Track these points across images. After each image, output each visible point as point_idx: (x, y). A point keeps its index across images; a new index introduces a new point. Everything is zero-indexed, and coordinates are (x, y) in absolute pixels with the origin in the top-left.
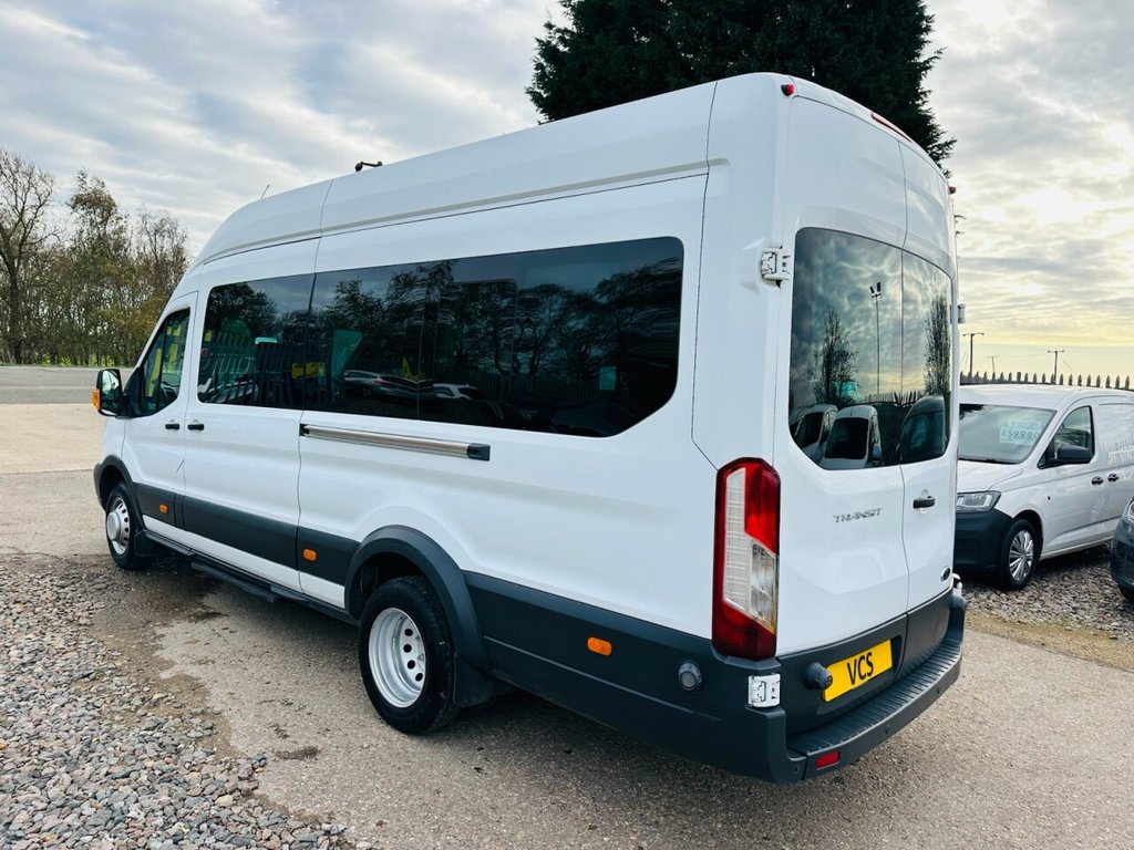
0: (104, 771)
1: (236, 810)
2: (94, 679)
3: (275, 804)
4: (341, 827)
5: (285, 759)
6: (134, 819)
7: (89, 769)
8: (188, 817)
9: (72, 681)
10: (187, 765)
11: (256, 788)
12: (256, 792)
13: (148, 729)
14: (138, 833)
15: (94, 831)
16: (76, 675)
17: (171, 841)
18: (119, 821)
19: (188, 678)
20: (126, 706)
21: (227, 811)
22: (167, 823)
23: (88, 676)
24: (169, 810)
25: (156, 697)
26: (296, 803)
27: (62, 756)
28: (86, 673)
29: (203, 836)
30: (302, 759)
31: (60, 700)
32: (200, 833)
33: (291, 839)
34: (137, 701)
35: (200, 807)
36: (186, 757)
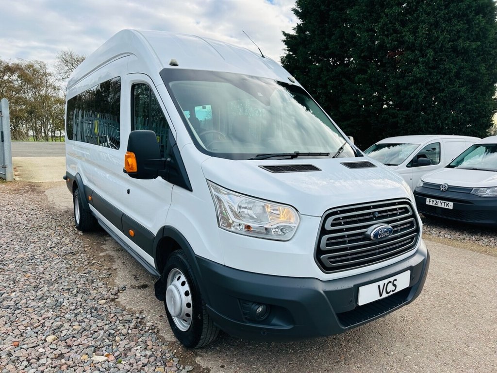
0: (61, 288)
1: (105, 306)
2: (74, 254)
3: (122, 305)
4: (144, 316)
5: (133, 288)
6: (64, 306)
7: (56, 286)
8: (85, 307)
9: (66, 254)
10: (94, 288)
11: (117, 298)
12: (117, 300)
13: (85, 274)
14: (63, 311)
15: (47, 309)
16: (67, 252)
17: (74, 315)
18: (58, 306)
19: (110, 256)
20: (81, 265)
21: (101, 306)
22: (76, 309)
23: (72, 253)
24: (79, 303)
25: (94, 262)
26: (130, 305)
27: (48, 281)
28: (72, 252)
29: (87, 314)
30: (140, 289)
31: (57, 261)
32: (87, 313)
33: (121, 318)
34: (86, 263)
35: (91, 303)
36: (95, 285)
